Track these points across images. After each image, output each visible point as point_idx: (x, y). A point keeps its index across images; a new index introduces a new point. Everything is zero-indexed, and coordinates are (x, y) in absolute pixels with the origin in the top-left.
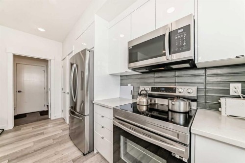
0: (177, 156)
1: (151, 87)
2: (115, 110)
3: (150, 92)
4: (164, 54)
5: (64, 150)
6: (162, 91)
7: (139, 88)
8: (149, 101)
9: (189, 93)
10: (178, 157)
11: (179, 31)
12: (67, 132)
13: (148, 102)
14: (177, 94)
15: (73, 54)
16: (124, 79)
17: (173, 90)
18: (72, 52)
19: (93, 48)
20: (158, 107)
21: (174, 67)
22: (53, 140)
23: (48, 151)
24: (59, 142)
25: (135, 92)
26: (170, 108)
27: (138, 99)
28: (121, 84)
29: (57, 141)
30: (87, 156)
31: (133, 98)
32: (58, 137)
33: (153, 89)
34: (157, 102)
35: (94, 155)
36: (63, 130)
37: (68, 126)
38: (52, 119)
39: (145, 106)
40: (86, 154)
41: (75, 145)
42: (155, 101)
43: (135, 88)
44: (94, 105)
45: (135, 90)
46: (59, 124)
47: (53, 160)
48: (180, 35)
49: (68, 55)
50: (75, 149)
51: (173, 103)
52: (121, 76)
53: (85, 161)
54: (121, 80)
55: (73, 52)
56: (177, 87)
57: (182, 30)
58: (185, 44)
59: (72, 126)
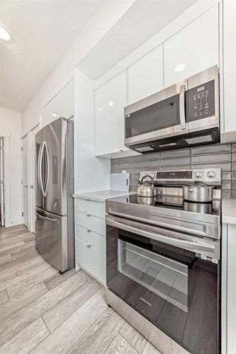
0: (204, 257)
1: (156, 172)
2: (109, 204)
3: (155, 179)
4: (179, 123)
5: (30, 268)
6: (173, 177)
7: (139, 175)
8: (155, 191)
9: (211, 177)
10: (205, 259)
11: (199, 90)
12: (33, 244)
13: (153, 192)
14: (194, 179)
15: (41, 127)
16: (116, 163)
17: (188, 175)
18: (38, 125)
19: (73, 117)
20: (165, 199)
21: (190, 141)
22: (12, 255)
23: (6, 270)
24: (21, 257)
25: (133, 182)
26: (186, 198)
27: (139, 190)
28: (112, 171)
29: (18, 256)
30: (66, 275)
31: (130, 190)
32: (19, 250)
33: (159, 175)
34: (164, 193)
35: (76, 273)
36: (26, 241)
37: (34, 236)
38: (7, 226)
39: (149, 199)
40: (65, 272)
41: (46, 261)
42: (161, 192)
43: (132, 176)
44: (75, 200)
45: (133, 178)
46: (19, 233)
47: (14, 283)
48: (201, 95)
49: (32, 130)
50: (47, 266)
51: (191, 190)
52: (111, 160)
53: (63, 281)
54: (112, 164)
55: (40, 125)
56: (194, 171)
57: (203, 88)
58: (207, 107)
59: (40, 236)
